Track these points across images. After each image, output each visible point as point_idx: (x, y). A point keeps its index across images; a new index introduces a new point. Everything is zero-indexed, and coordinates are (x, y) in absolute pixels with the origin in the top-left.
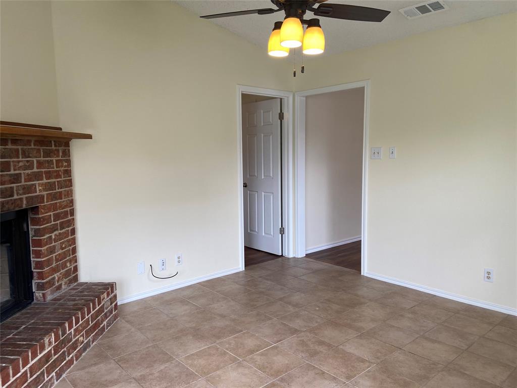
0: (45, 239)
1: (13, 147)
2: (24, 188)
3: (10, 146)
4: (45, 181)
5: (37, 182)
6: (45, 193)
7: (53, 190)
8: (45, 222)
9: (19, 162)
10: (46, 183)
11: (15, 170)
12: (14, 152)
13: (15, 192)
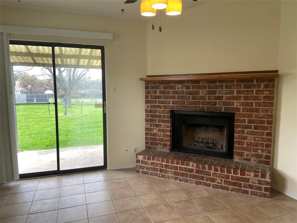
0: (238, 130)
1: (219, 84)
2: (224, 103)
3: (217, 84)
4: (242, 101)
5: (235, 101)
6: (241, 107)
7: (249, 106)
8: (239, 122)
9: (223, 91)
10: (243, 102)
11: (219, 94)
12: (220, 86)
13: (218, 104)
